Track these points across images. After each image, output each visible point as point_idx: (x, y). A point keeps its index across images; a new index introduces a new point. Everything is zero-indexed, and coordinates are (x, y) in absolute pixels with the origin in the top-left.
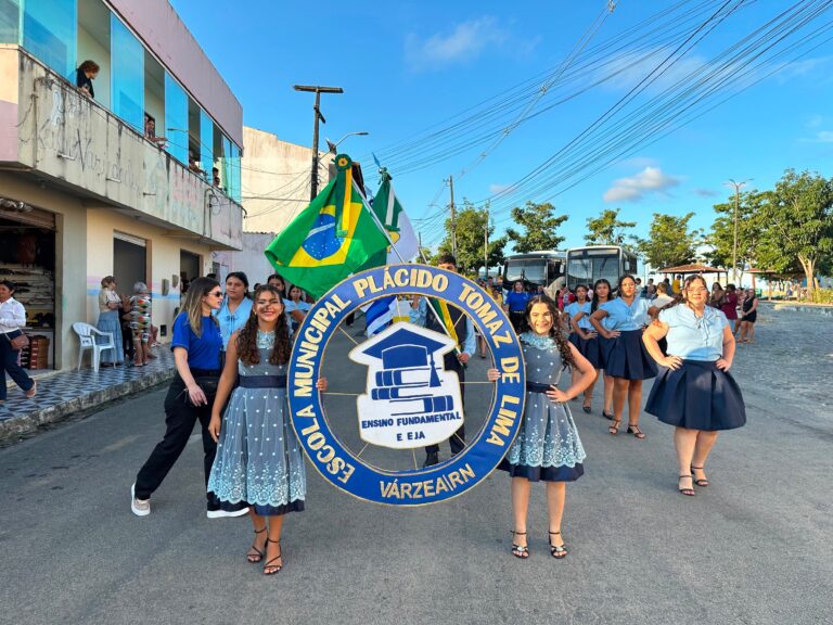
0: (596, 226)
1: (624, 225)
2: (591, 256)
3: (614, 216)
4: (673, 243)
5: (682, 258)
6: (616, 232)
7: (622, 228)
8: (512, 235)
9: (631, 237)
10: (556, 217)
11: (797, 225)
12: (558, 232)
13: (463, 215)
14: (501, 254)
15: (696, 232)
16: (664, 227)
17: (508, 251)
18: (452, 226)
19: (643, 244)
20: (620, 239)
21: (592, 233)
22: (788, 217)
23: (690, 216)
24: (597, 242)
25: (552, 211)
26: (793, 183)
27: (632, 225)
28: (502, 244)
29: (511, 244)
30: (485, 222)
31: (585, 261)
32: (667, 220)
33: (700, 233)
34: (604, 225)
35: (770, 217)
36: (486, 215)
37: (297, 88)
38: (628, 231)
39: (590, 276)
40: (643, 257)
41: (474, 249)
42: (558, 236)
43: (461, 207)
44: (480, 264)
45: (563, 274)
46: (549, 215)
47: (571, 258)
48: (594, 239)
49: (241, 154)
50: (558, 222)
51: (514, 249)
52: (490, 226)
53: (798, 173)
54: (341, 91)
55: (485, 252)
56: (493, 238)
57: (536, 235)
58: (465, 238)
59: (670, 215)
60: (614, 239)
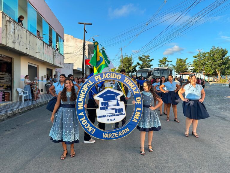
0: (161, 62)
1: (169, 61)
2: (160, 70)
3: (166, 59)
4: (183, 66)
5: (185, 70)
6: (167, 63)
7: (168, 62)
8: (138, 64)
9: (171, 65)
10: (150, 59)
11: (216, 61)
12: (151, 63)
13: (125, 58)
14: (135, 69)
15: (188, 63)
16: (180, 62)
17: (137, 68)
18: (122, 61)
19: (174, 66)
20: (168, 65)
21: (160, 63)
22: (213, 59)
23: (187, 59)
24: (162, 66)
25: (149, 58)
26: (215, 50)
27: (171, 61)
28: (135, 66)
29: (138, 66)
30: (131, 60)
31: (158, 71)
32: (180, 60)
33: (190, 64)
34: (163, 61)
35: (209, 59)
36: (131, 58)
37: (79, 23)
38: (170, 63)
39: (160, 75)
40: (174, 70)
41: (128, 68)
42: (151, 64)
43: (124, 56)
44: (130, 72)
45: (152, 75)
46: (149, 59)
47: (154, 70)
48: (161, 65)
49: (63, 41)
50: (151, 60)
51: (139, 68)
52: (132, 61)
53: (216, 47)
54: (91, 24)
55: (131, 69)
56: (133, 65)
57: (145, 64)
58: (125, 65)
59: (181, 59)
60: (166, 65)
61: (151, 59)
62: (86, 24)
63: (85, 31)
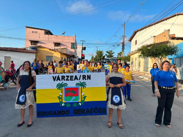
0: (119, 54)
2: (112, 59)
6: (122, 55)
8: (106, 55)
12: (113, 55)
14: (104, 58)
17: (106, 57)
18: (97, 53)
30: (102, 53)
34: (120, 54)
37: (81, 41)
41: (100, 57)
43: (98, 50)
44: (101, 59)
47: (110, 59)
48: (118, 56)
50: (113, 53)
51: (107, 57)
54: (85, 41)
55: (102, 57)
56: (103, 55)
57: (110, 55)
58: (99, 55)
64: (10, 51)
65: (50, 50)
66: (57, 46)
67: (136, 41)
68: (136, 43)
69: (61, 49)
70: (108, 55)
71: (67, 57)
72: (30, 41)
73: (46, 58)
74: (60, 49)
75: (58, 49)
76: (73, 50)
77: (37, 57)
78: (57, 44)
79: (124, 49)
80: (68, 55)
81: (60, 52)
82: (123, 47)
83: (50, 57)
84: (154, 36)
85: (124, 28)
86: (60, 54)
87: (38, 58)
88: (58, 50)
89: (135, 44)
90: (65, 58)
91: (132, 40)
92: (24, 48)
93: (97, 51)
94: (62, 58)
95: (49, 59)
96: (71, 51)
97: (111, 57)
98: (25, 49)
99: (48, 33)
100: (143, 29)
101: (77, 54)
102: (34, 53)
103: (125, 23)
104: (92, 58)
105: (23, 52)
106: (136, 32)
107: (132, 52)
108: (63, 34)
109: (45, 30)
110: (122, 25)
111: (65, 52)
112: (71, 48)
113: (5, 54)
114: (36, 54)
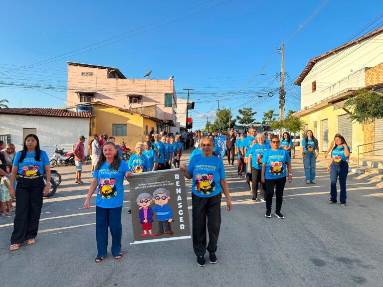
0: (266, 115)
1: (275, 115)
3: (272, 112)
6: (273, 117)
8: (238, 118)
12: (254, 117)
13: (222, 111)
14: (235, 124)
17: (237, 123)
18: (219, 115)
20: (274, 119)
21: (265, 117)
28: (235, 121)
29: (238, 121)
30: (229, 114)
34: (270, 115)
36: (230, 111)
38: (277, 117)
41: (226, 123)
42: (253, 119)
43: (221, 109)
44: (228, 127)
46: (251, 112)
50: (253, 114)
51: (239, 122)
52: (231, 115)
54: (194, 90)
55: (229, 124)
56: (232, 119)
57: (247, 118)
58: (223, 119)
61: (253, 111)
62: (189, 90)
63: (189, 95)
64: (33, 115)
65: (121, 110)
66: (135, 102)
67: (314, 84)
68: (314, 89)
69: (143, 108)
70: (242, 118)
71: (158, 126)
72: (77, 93)
73: (113, 128)
74: (141, 108)
75: (137, 108)
76: (169, 110)
77: (93, 127)
78: (135, 98)
79: (284, 102)
80: (159, 120)
81: (142, 115)
82: (282, 98)
83: (121, 126)
84: (367, 69)
85: (283, 56)
86: (142, 118)
87: (95, 129)
88: (138, 110)
89: (311, 91)
90: (153, 128)
91: (302, 81)
92: (65, 108)
93: (219, 110)
94: (147, 127)
95: (120, 130)
96: (165, 113)
97: (249, 123)
98: (66, 111)
99: (115, 74)
100: (331, 54)
101: (176, 117)
102: (85, 117)
103: (283, 45)
104: (208, 125)
105: (62, 117)
106: (315, 63)
107: (306, 109)
108: (148, 75)
109: (108, 68)
110: (279, 48)
111: (152, 114)
112: (164, 106)
113: (23, 122)
114: (91, 120)
